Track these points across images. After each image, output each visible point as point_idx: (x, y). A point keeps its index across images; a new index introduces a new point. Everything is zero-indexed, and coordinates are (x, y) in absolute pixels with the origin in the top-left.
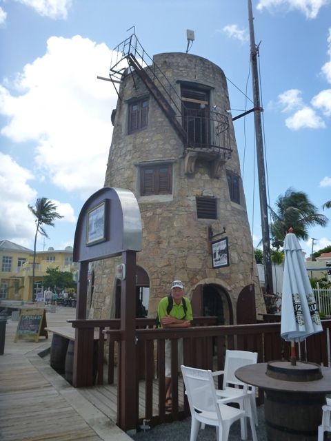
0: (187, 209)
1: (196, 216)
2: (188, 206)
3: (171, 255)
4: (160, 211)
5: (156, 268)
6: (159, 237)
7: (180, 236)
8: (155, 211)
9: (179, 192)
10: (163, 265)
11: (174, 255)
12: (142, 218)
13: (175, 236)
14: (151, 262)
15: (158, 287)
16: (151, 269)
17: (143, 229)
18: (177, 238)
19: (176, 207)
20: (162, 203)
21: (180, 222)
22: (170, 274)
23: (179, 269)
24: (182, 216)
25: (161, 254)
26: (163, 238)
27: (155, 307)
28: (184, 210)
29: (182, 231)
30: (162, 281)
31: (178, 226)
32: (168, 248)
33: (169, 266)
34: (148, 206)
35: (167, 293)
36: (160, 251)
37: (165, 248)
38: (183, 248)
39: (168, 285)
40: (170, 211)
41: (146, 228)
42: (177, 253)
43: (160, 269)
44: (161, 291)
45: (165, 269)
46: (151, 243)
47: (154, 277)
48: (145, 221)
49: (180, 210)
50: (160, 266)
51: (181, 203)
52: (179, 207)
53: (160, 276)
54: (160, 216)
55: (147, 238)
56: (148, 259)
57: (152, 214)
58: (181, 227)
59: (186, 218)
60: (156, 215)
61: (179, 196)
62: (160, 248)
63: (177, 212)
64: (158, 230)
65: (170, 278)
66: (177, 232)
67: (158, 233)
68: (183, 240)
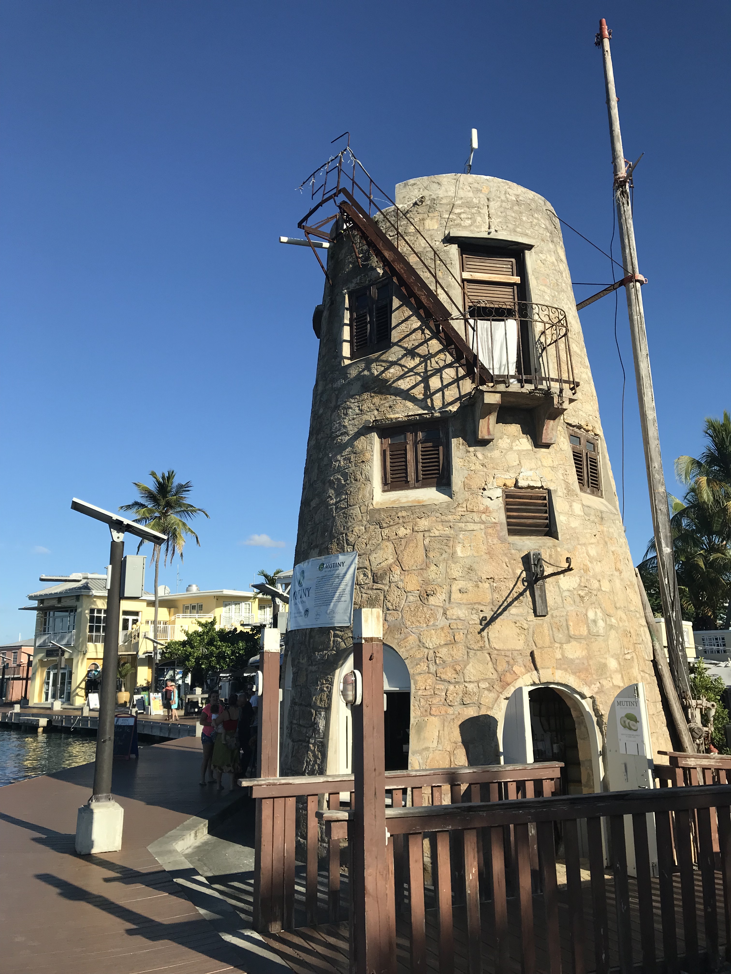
0: (484, 517)
1: (505, 532)
2: (486, 511)
3: (455, 620)
4: (426, 523)
5: (422, 649)
6: (426, 582)
7: (471, 578)
8: (416, 524)
9: (466, 480)
10: (437, 644)
11: (460, 620)
12: (388, 539)
13: (460, 579)
14: (411, 637)
15: (429, 693)
16: (411, 652)
17: (391, 565)
18: (465, 583)
19: (460, 513)
20: (430, 507)
21: (470, 546)
22: (455, 664)
23: (474, 652)
24: (474, 533)
25: (432, 619)
26: (435, 583)
27: (424, 739)
28: (477, 519)
29: (475, 566)
30: (438, 678)
31: (465, 555)
32: (447, 605)
33: (452, 646)
34: (400, 514)
35: (450, 706)
36: (430, 612)
37: (440, 604)
38: (479, 603)
39: (451, 687)
40: (448, 524)
41: (398, 561)
42: (467, 615)
43: (431, 652)
44: (435, 701)
45: (443, 652)
46: (409, 594)
47: (419, 671)
48: (396, 545)
49: (470, 520)
50: (431, 644)
51: (470, 504)
52: (466, 513)
53: (433, 669)
54: (427, 534)
55: (401, 585)
56: (406, 630)
57: (408, 531)
58: (473, 558)
59: (482, 537)
60: (418, 532)
61: (466, 489)
62: (429, 605)
63: (463, 525)
64: (423, 566)
65: (454, 672)
66: (466, 569)
67: (425, 571)
68: (478, 587)
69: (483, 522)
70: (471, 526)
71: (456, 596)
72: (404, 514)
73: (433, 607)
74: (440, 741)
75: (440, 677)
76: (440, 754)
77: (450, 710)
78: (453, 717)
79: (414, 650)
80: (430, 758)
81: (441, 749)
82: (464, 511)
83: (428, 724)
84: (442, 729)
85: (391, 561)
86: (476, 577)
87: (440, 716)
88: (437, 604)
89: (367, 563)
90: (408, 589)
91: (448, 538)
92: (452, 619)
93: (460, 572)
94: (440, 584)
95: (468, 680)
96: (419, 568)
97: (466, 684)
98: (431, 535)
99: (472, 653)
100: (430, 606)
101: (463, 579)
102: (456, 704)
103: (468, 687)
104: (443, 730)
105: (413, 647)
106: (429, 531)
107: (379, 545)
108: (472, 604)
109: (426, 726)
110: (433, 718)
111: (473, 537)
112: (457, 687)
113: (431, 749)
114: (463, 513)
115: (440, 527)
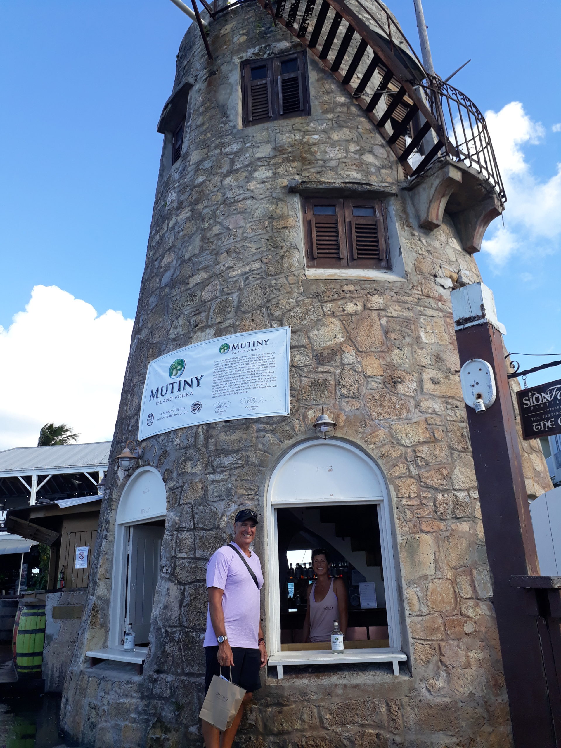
0: (440, 305)
2: (441, 299)
3: (431, 414)
4: (381, 301)
5: (397, 447)
6: (392, 367)
7: (441, 368)
8: (368, 300)
9: (416, 263)
10: (416, 441)
11: (436, 414)
12: (333, 314)
13: (430, 367)
14: (380, 431)
15: (416, 503)
16: (384, 450)
17: (341, 344)
18: (435, 372)
19: (417, 296)
20: (382, 284)
21: (433, 332)
22: (439, 466)
23: (458, 453)
24: (434, 319)
25: (404, 411)
26: (402, 369)
27: (420, 563)
28: (434, 306)
29: (442, 355)
30: (422, 484)
31: (430, 341)
32: (420, 397)
33: (433, 444)
34: (345, 288)
35: (441, 519)
36: (400, 402)
37: (410, 394)
38: (453, 398)
39: (440, 496)
40: (407, 306)
41: (351, 340)
42: (443, 409)
43: (409, 450)
44: (424, 512)
45: (424, 450)
46: (370, 379)
47: (397, 474)
48: (344, 322)
49: (427, 304)
50: (407, 441)
51: (425, 288)
52: (423, 297)
53: (414, 471)
54: (382, 313)
55: (358, 367)
56: (372, 423)
57: (360, 308)
58: (438, 346)
59: (442, 325)
60: (371, 310)
61: (418, 272)
62: (398, 394)
63: (422, 308)
64: (384, 348)
65: (440, 477)
66: (434, 357)
67: (387, 355)
68: (449, 379)
69: (440, 310)
70: (430, 312)
71: (428, 386)
72: (351, 288)
73: (403, 397)
74: (437, 565)
75: (425, 483)
76: (441, 583)
77: (443, 525)
78: (447, 534)
79: (387, 447)
80: (430, 590)
81: (440, 576)
82: (420, 295)
83: (421, 544)
84: (437, 550)
85: (340, 339)
86: (445, 368)
87: (432, 532)
88: (407, 394)
89: (305, 341)
90: (369, 373)
91: (408, 321)
92: (427, 413)
93: (429, 358)
94: (409, 370)
95: (458, 488)
96: (379, 350)
97: (456, 493)
98: (388, 314)
99: (456, 454)
100: (399, 396)
101: (432, 367)
102: (448, 517)
103: (459, 496)
104: (439, 551)
105: (385, 444)
106: (384, 310)
107: (319, 320)
108: (445, 398)
109: (419, 546)
110: (424, 535)
111: (434, 324)
112: (446, 495)
113: (430, 578)
114: (420, 297)
115: (397, 308)
